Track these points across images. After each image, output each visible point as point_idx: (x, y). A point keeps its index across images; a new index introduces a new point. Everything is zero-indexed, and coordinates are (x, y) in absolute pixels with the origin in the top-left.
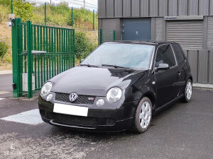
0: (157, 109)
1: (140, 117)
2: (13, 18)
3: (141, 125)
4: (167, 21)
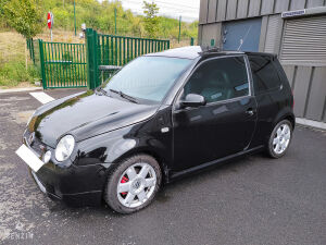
3: (124, 202)
4: (287, 19)
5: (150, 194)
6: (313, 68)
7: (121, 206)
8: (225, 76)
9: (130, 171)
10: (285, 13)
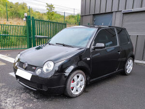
0: (92, 80)
1: (72, 86)
2: (26, 16)
3: (73, 92)
4: (124, 14)
5: (82, 89)
6: (138, 36)
7: (72, 94)
8: (106, 37)
9: (75, 77)
10: (124, 11)
